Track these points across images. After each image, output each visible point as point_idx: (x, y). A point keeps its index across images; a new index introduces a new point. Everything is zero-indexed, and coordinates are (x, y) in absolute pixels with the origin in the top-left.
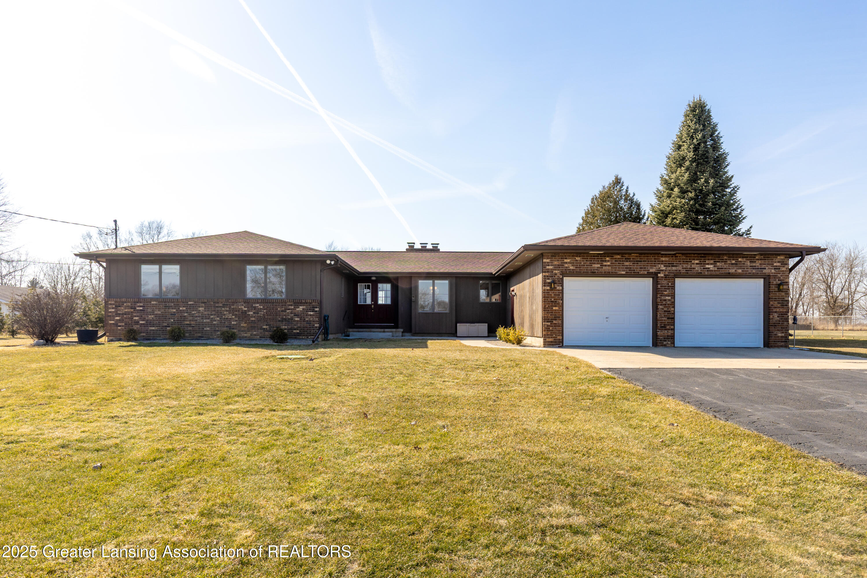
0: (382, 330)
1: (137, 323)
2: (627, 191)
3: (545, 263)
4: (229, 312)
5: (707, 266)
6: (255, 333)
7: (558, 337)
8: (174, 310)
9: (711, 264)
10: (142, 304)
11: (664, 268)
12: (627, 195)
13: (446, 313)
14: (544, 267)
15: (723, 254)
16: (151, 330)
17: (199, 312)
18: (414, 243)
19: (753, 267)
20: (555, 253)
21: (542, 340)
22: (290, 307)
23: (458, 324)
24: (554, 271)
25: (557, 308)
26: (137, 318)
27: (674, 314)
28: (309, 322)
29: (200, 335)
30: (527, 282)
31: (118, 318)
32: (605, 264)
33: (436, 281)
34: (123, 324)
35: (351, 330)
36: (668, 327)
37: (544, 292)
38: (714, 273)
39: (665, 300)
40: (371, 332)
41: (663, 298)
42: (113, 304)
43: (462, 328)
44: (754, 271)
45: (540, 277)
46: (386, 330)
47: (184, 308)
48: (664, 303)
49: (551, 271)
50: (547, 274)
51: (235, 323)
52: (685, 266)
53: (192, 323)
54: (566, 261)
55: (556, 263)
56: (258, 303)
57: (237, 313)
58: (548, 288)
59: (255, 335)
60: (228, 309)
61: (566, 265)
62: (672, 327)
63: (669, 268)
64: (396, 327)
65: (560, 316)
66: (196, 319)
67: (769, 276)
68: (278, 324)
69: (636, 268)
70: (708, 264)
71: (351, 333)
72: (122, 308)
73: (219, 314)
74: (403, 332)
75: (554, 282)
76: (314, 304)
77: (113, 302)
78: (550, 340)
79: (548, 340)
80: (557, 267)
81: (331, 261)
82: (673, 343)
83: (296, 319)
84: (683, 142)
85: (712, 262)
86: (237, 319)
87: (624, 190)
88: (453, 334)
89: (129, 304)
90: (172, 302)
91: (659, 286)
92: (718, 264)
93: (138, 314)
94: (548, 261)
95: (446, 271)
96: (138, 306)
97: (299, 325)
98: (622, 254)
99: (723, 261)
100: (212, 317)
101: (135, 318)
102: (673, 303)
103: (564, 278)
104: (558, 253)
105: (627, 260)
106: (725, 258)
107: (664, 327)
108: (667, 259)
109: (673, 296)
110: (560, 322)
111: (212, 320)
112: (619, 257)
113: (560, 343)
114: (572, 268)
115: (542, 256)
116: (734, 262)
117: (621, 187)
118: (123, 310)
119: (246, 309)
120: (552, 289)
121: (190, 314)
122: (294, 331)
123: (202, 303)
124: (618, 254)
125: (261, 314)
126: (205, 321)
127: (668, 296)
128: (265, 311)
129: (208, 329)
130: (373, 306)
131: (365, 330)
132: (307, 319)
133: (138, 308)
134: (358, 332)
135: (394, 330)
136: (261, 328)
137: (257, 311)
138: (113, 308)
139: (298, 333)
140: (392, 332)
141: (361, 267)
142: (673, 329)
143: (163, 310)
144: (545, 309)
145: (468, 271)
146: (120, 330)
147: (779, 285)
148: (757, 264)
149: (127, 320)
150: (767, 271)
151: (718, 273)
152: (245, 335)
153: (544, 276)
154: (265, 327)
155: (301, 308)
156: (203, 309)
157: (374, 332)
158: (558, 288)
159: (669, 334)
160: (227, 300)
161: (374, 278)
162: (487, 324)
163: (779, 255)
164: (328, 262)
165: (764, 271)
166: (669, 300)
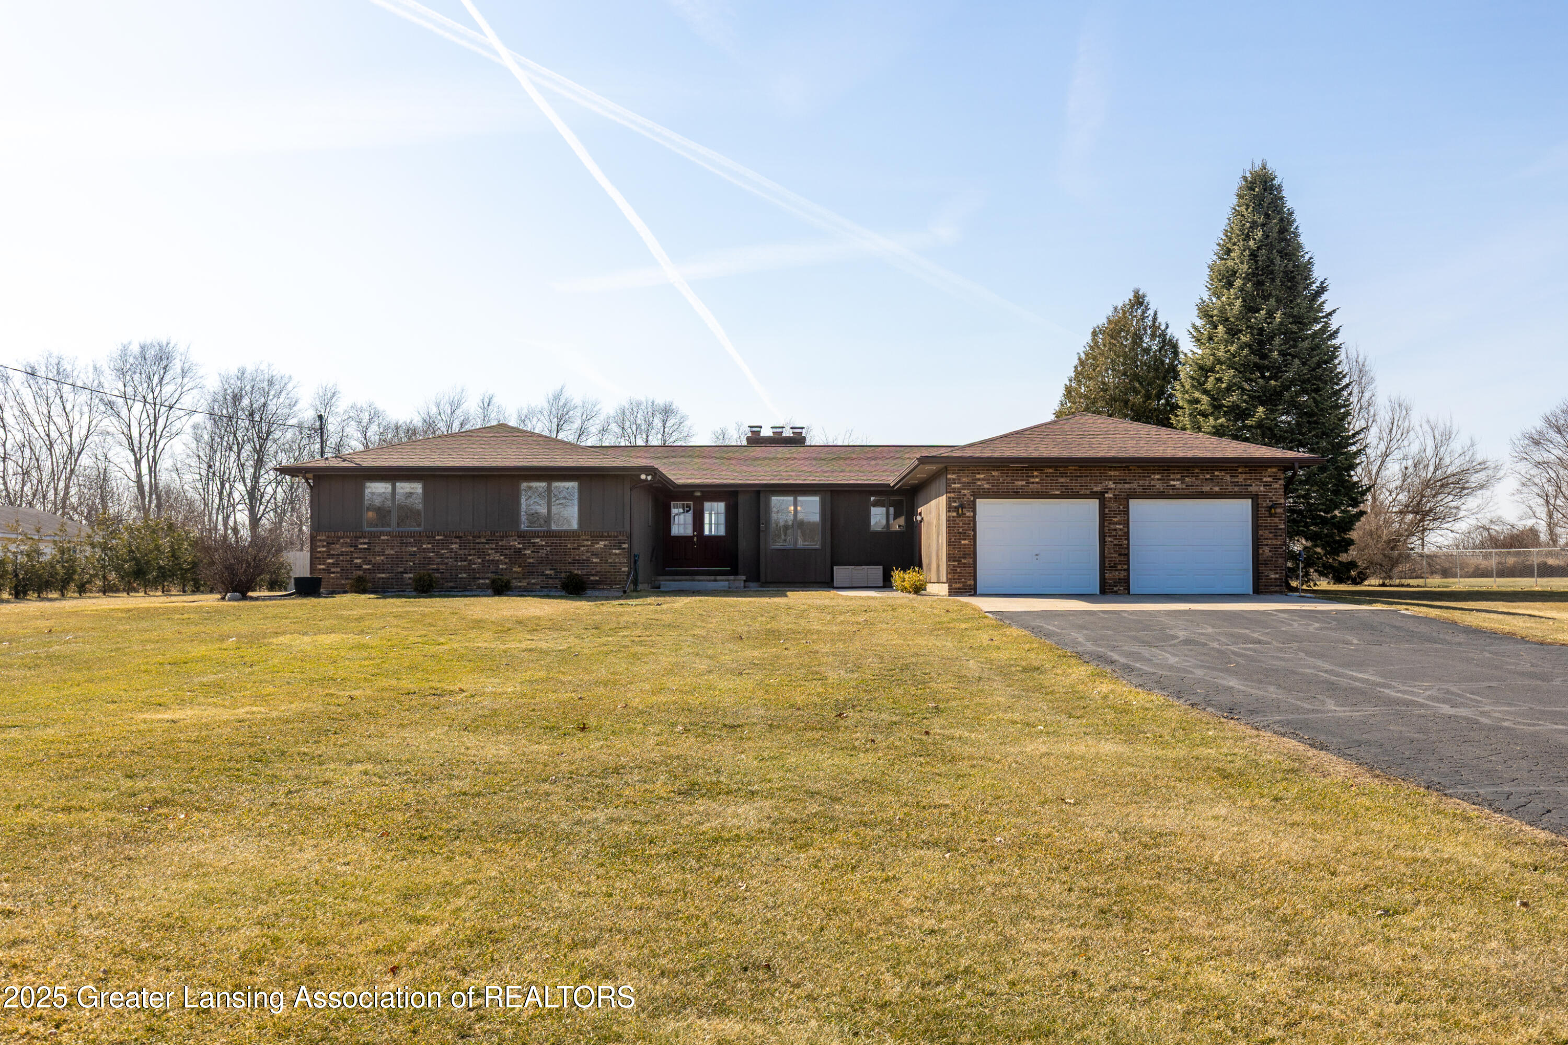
0: (713, 578)
1: (359, 567)
2: (1155, 319)
3: (950, 480)
4: (496, 550)
5: (1172, 483)
6: (533, 581)
7: (969, 582)
8: (415, 549)
9: (1178, 480)
10: (366, 541)
11: (1113, 486)
12: (1155, 327)
13: (816, 550)
14: (948, 485)
15: (1193, 467)
16: (380, 578)
17: (451, 551)
18: (761, 427)
19: (1236, 484)
20: (963, 467)
21: (946, 586)
22: (586, 543)
23: (835, 568)
24: (963, 491)
25: (967, 542)
26: (359, 561)
27: (1128, 548)
28: (613, 565)
29: (452, 584)
30: (933, 502)
31: (330, 561)
32: (1032, 480)
33: (799, 498)
34: (339, 570)
35: (661, 578)
36: (1119, 567)
37: (948, 520)
38: (1181, 492)
39: (1115, 530)
40: (694, 580)
41: (1112, 527)
42: (324, 541)
43: (841, 573)
44: (1236, 489)
45: (943, 500)
46: (719, 578)
47: (430, 546)
48: (1114, 533)
49: (958, 491)
50: (952, 495)
51: (504, 567)
52: (1141, 482)
53: (441, 567)
54: (978, 476)
55: (964, 479)
56: (538, 537)
57: (507, 552)
58: (955, 514)
59: (534, 584)
60: (494, 546)
61: (979, 483)
62: (1125, 567)
63: (1120, 486)
64: (735, 572)
65: (973, 553)
66: (446, 561)
67: (1257, 495)
68: (568, 567)
69: (1075, 485)
70: (1173, 480)
71: (662, 583)
72: (338, 546)
73: (482, 554)
74: (745, 581)
75: (962, 506)
76: (620, 538)
77: (324, 538)
78: (958, 586)
79: (954, 586)
80: (966, 485)
81: (647, 475)
82: (1128, 589)
83: (595, 560)
84: (1234, 244)
85: (1179, 476)
86: (507, 561)
87: (1150, 318)
88: (828, 583)
89: (348, 540)
90: (411, 537)
91: (1107, 511)
92: (1187, 479)
93: (361, 555)
94: (954, 476)
95: (817, 481)
96: (361, 544)
97: (598, 569)
98: (1056, 468)
99: (1193, 475)
100: (470, 558)
101: (356, 561)
102: (1127, 535)
103: (978, 500)
104: (968, 467)
105: (1063, 475)
106: (1197, 471)
107: (1114, 567)
108: (1117, 473)
109: (1127, 524)
110: (971, 561)
111: (471, 563)
112: (1051, 470)
113: (972, 591)
114: (986, 486)
115: (946, 470)
116: (1208, 476)
117: (1144, 312)
118: (338, 549)
119: (521, 546)
120: (959, 516)
121: (437, 554)
122: (592, 578)
123: (456, 537)
124: (1050, 467)
125: (543, 553)
126: (459, 564)
127: (1120, 524)
128: (548, 549)
129: (464, 575)
130: (696, 539)
131: (683, 577)
132: (610, 561)
133: (360, 546)
134: (675, 581)
135: (732, 578)
136: (543, 574)
137: (537, 548)
138: (323, 546)
139: (596, 581)
140: (728, 580)
141: (679, 475)
142: (1128, 570)
143: (397, 549)
144: (949, 543)
145: (852, 481)
146: (333, 578)
147: (1271, 508)
148: (1240, 479)
149: (345, 564)
150: (1253, 489)
151: (1186, 492)
152: (519, 584)
153: (949, 498)
154: (548, 572)
155: (602, 544)
156: (457, 546)
157: (699, 581)
158: (968, 514)
159: (1122, 576)
160: (493, 533)
161: (698, 494)
162: (881, 567)
163: (1270, 467)
164: (643, 477)
165: (1250, 489)
166: (1121, 530)
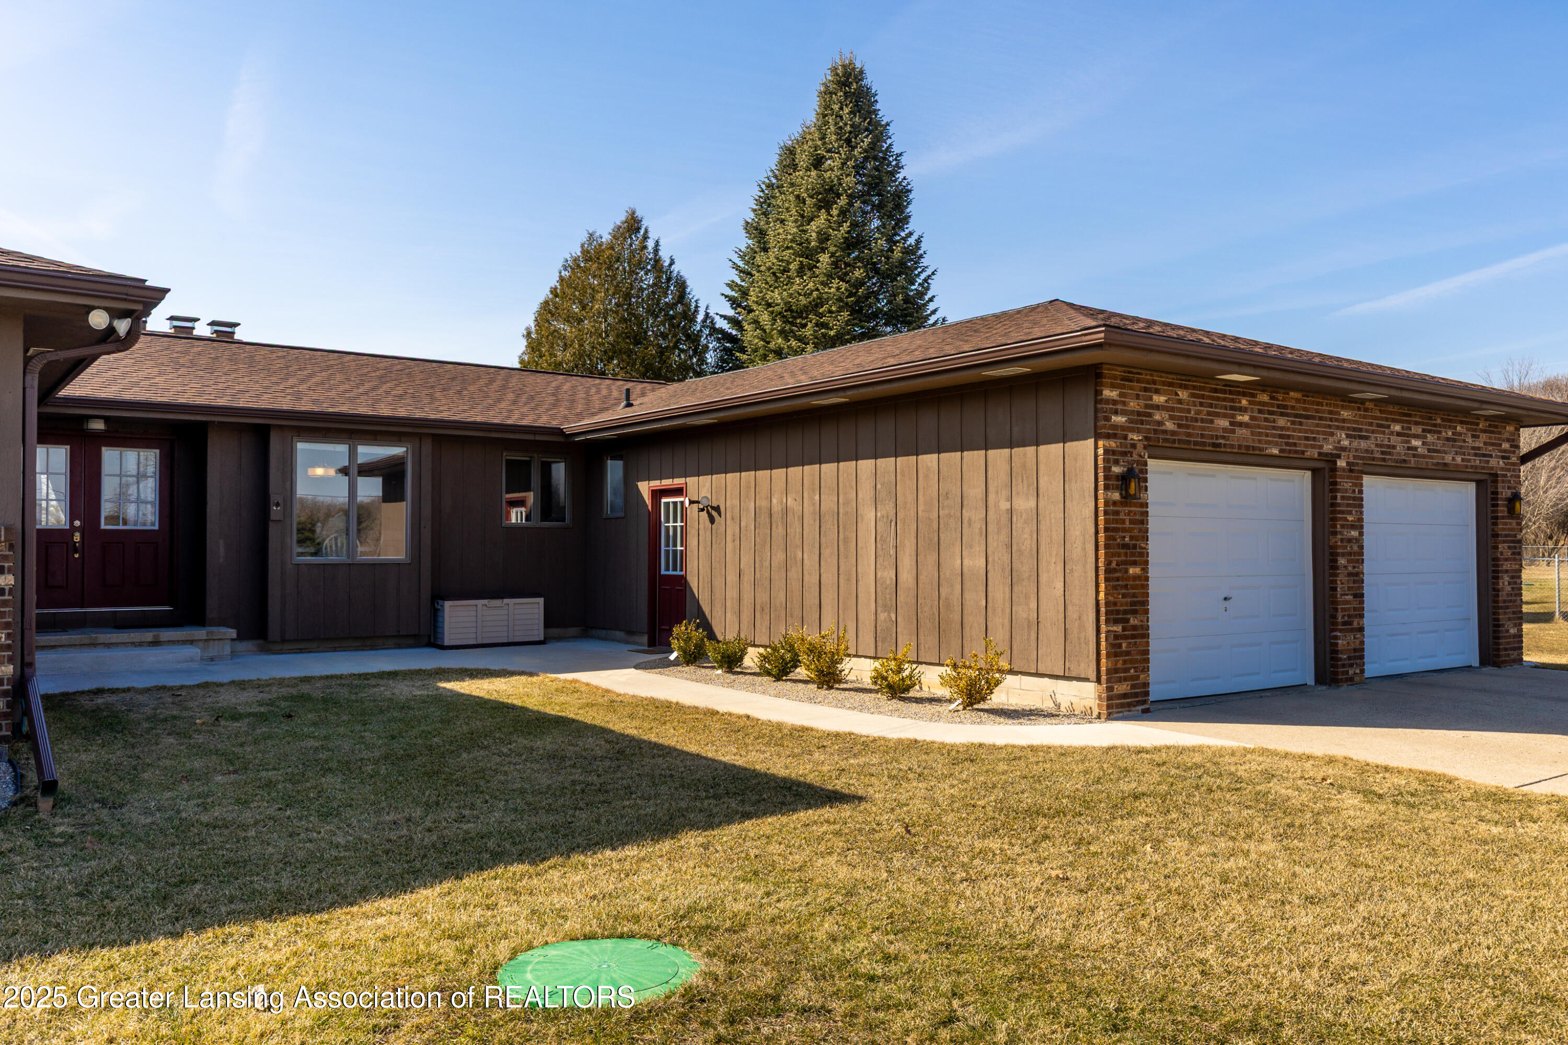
3: (1108, 401)
5: (1413, 443)
7: (1142, 677)
11: (1347, 443)
12: (656, 261)
13: (398, 565)
23: (446, 604)
24: (1130, 436)
25: (1134, 571)
32: (1239, 418)
36: (1353, 623)
38: (1423, 463)
43: (459, 614)
49: (1123, 433)
50: (1113, 444)
52: (1379, 438)
54: (1155, 398)
55: (1133, 404)
58: (1119, 495)
61: (1157, 417)
62: (1360, 621)
63: (1355, 444)
65: (1145, 600)
67: (1496, 475)
70: (1414, 436)
74: (234, 641)
75: (1131, 475)
80: (1136, 420)
81: (116, 316)
82: (1362, 669)
87: (650, 249)
91: (1339, 497)
92: (1429, 437)
94: (1114, 394)
98: (1273, 392)
99: (1435, 429)
102: (1362, 549)
103: (1150, 461)
104: (1140, 370)
106: (1439, 420)
107: (1348, 624)
109: (1361, 527)
110: (1145, 620)
113: (1144, 699)
116: (1450, 434)
117: (642, 241)
120: (1124, 500)
124: (1266, 390)
127: (1353, 527)
130: (77, 537)
140: (192, 642)
142: (1362, 629)
147: (1510, 501)
148: (1481, 442)
150: (1494, 463)
151: (1429, 462)
153: (1102, 449)
157: (113, 644)
158: (1139, 496)
159: (1355, 644)
161: (98, 425)
162: (541, 600)
164: (99, 321)
166: (1354, 540)
